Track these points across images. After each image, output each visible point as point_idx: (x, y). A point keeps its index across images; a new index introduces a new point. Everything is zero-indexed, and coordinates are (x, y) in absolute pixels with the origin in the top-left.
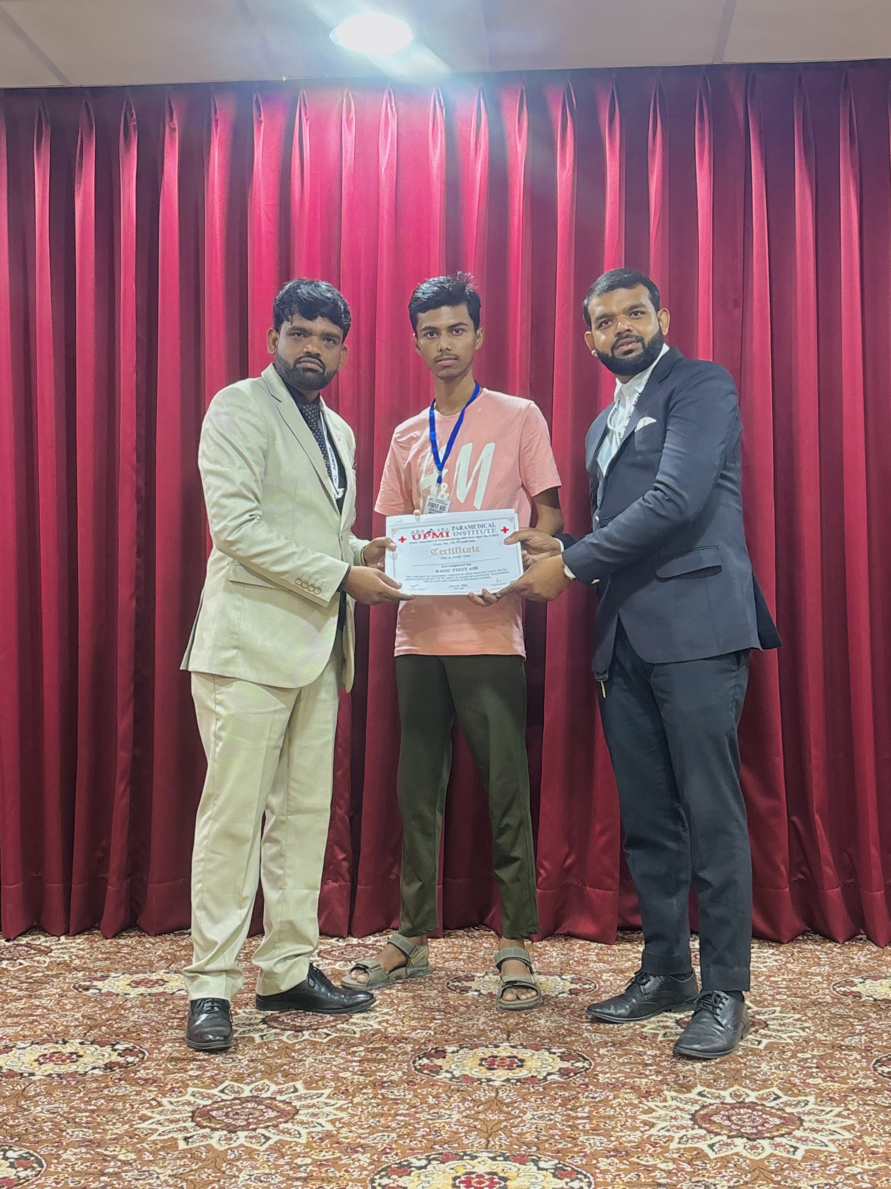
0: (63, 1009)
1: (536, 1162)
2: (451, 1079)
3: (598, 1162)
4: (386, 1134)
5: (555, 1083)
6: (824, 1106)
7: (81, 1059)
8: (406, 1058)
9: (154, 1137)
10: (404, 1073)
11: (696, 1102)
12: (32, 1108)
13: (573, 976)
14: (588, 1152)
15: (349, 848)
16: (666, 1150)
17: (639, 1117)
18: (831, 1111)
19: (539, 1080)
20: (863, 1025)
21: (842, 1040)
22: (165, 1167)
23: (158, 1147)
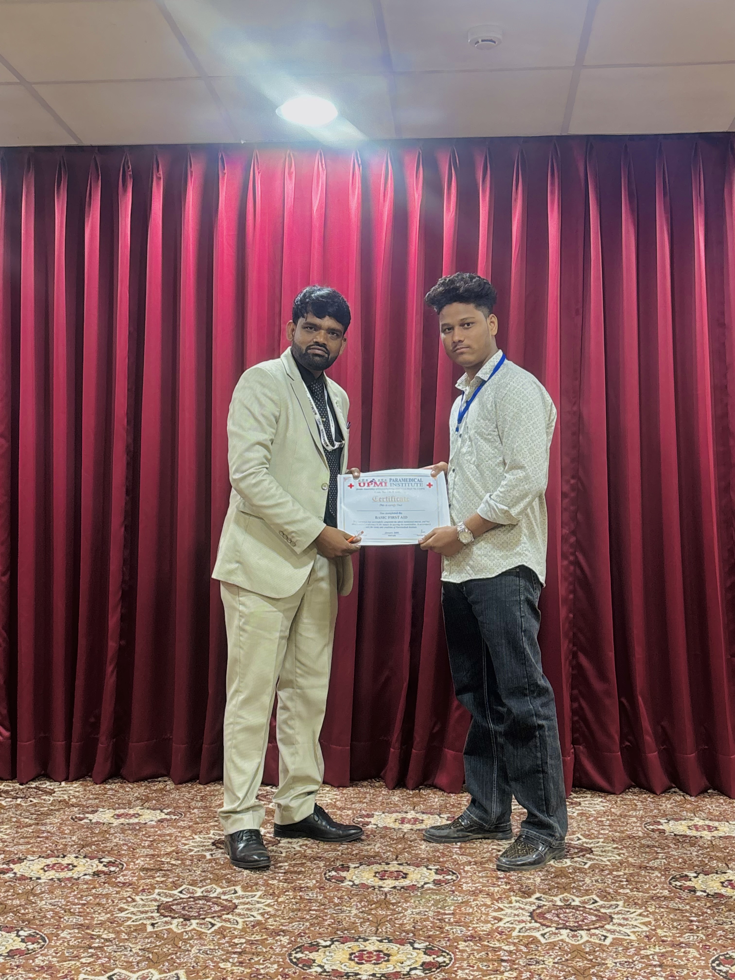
0: (63, 833)
1: (412, 944)
2: (352, 886)
3: (458, 944)
4: (302, 923)
5: (429, 889)
6: (630, 908)
7: (75, 869)
8: (319, 871)
9: (129, 923)
10: (317, 881)
13: (449, 815)
14: (451, 938)
16: (510, 936)
17: (491, 914)
18: (635, 912)
19: (418, 888)
20: (665, 853)
21: (647, 863)
22: (137, 943)
23: (132, 929)
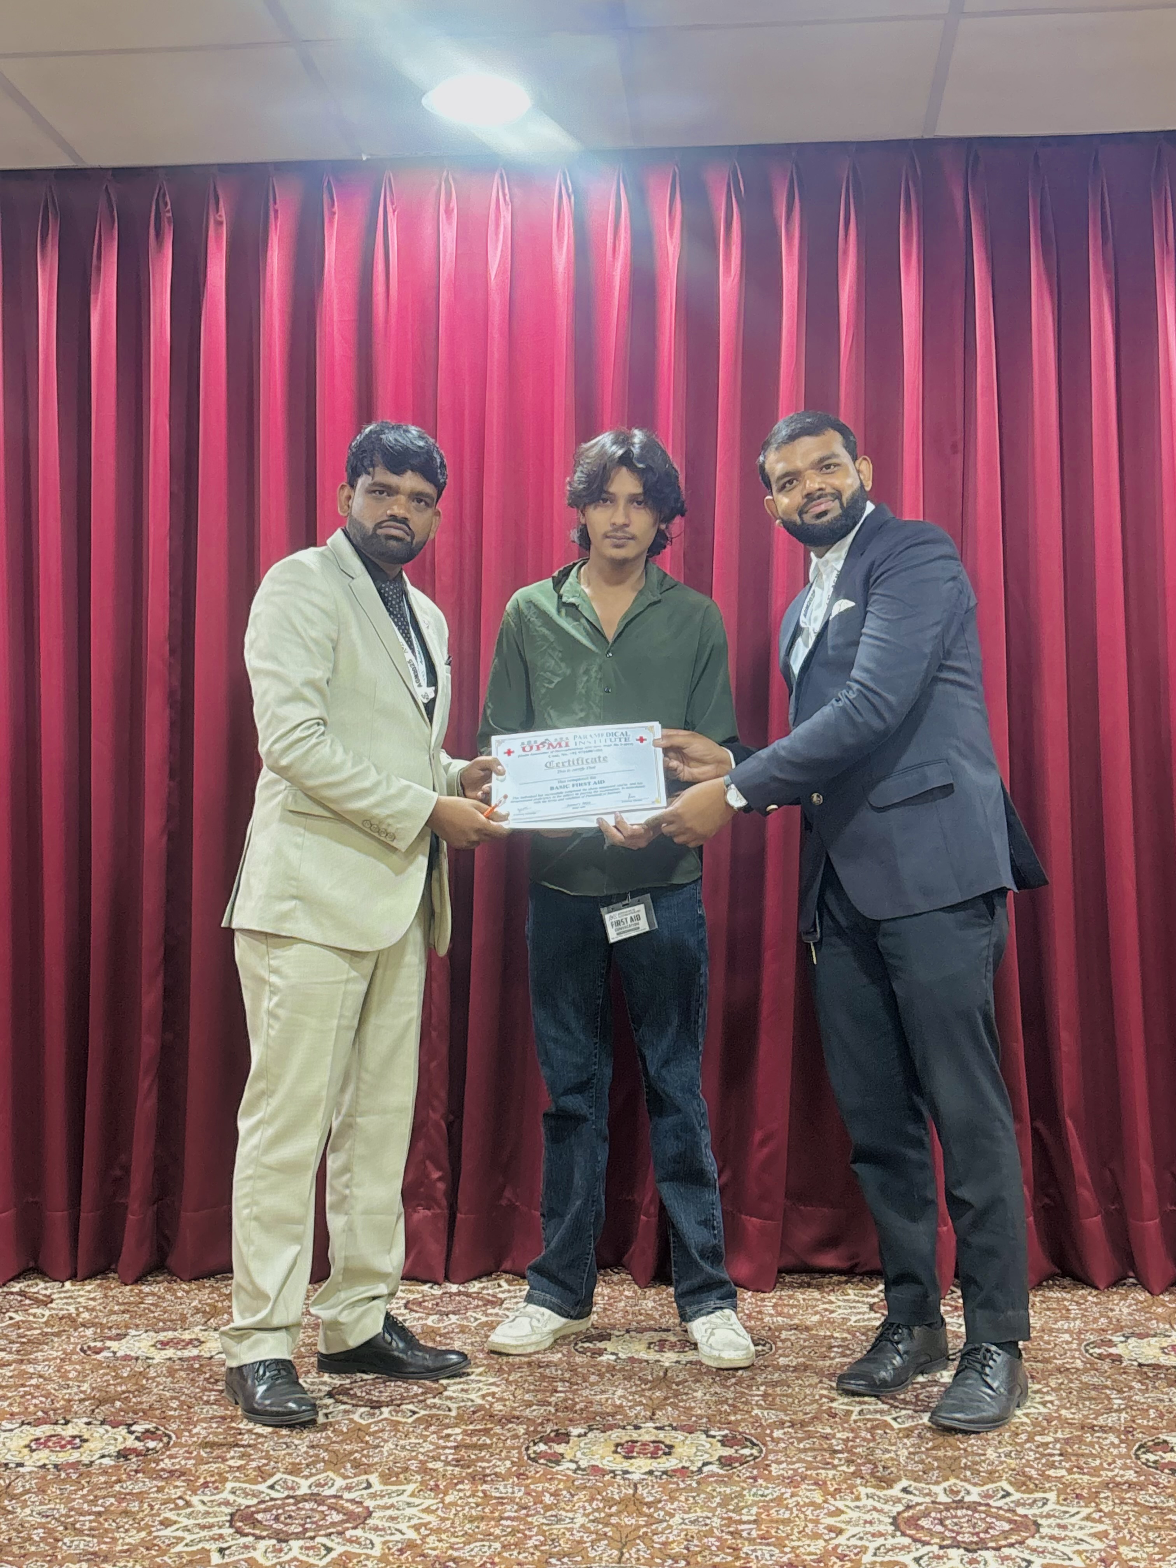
0: (64, 1376)
2: (575, 1472)
4: (487, 1544)
5: (713, 1476)
6: (1068, 1506)
7: (86, 1445)
8: (516, 1442)
9: (180, 1548)
10: (512, 1462)
11: (899, 1500)
12: (19, 1510)
15: (446, 1164)
17: (822, 1521)
18: (1078, 1513)
19: (693, 1472)
20: (1124, 1399)
21: (1095, 1419)
23: (184, 1561)
